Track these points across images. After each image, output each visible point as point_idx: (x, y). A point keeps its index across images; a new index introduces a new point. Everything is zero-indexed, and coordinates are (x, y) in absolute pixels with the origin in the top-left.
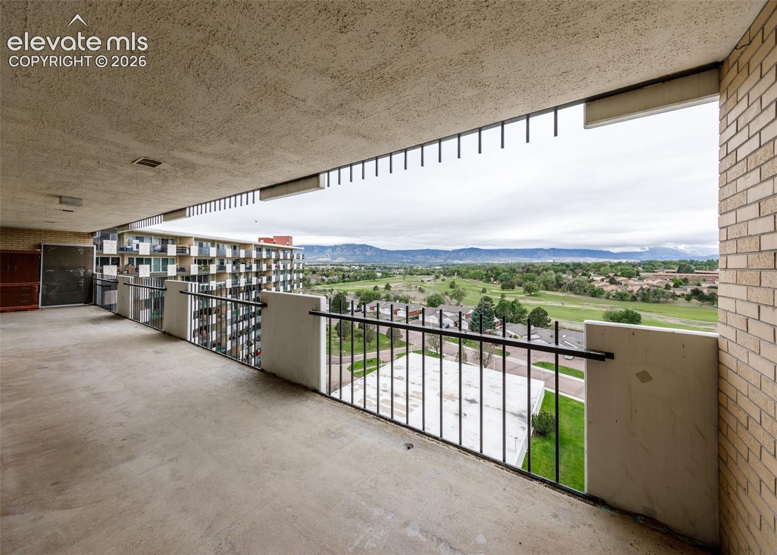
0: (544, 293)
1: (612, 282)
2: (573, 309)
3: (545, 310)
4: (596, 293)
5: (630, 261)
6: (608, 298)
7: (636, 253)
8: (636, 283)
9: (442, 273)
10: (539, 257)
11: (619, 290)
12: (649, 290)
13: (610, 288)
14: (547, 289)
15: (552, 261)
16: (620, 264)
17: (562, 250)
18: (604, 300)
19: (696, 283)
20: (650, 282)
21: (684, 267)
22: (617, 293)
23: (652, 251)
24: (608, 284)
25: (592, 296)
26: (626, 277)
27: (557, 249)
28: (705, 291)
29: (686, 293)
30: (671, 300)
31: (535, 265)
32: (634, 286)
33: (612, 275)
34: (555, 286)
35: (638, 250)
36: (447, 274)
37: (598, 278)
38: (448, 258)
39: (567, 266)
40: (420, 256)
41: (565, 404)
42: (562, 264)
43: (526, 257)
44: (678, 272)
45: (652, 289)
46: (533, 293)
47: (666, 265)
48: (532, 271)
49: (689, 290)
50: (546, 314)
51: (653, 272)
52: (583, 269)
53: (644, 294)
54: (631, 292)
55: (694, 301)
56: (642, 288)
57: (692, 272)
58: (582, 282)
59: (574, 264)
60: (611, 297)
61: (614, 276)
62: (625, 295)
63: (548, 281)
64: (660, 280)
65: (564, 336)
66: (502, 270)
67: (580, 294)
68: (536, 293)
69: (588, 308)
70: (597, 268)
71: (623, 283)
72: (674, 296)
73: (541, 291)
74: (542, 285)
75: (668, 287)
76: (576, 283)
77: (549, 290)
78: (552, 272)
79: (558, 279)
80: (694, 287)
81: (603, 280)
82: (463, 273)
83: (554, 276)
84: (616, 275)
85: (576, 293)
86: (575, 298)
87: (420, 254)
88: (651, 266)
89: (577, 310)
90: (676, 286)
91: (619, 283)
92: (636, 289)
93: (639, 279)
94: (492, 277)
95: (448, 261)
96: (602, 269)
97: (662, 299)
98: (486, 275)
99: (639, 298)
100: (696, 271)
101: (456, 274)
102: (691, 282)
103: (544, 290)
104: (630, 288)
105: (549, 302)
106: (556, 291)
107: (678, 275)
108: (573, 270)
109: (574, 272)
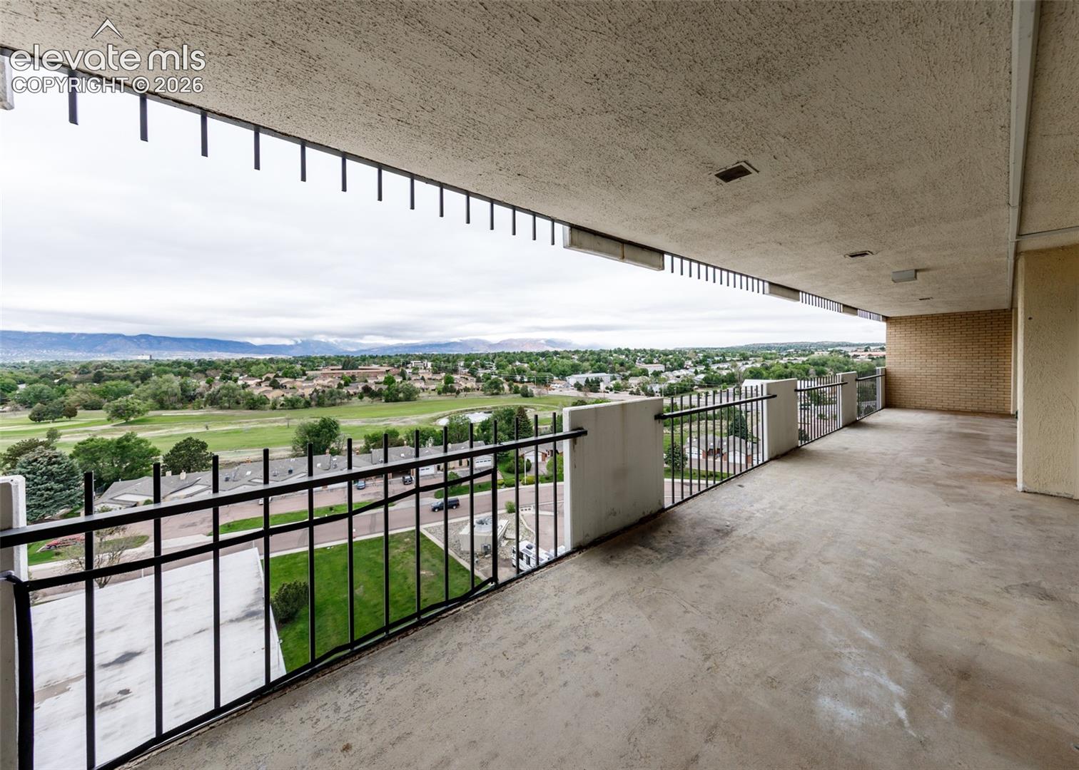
0: (160, 416)
1: (275, 385)
2: (228, 433)
3: (201, 440)
4: (255, 404)
5: (283, 357)
6: (274, 408)
7: (285, 346)
8: (304, 385)
10: (112, 351)
11: (289, 396)
12: (324, 391)
13: (274, 394)
14: (163, 406)
15: (147, 358)
16: (271, 360)
17: (165, 338)
18: (269, 412)
19: (364, 380)
20: (321, 382)
21: (348, 363)
22: (287, 400)
23: (305, 344)
24: (271, 389)
25: (251, 409)
26: (290, 377)
27: (155, 337)
28: (373, 387)
29: (357, 391)
30: (346, 400)
31: (115, 365)
32: (305, 388)
33: (271, 376)
34: (181, 401)
35: (288, 342)
37: (252, 382)
39: (189, 365)
42: (178, 363)
43: (75, 350)
44: (343, 369)
45: (327, 390)
46: (132, 419)
47: (327, 361)
49: (360, 389)
50: (204, 446)
51: (316, 370)
52: (227, 371)
53: (319, 397)
54: (303, 396)
55: (366, 399)
56: (316, 391)
57: (357, 368)
58: (234, 390)
59: (200, 362)
60: (278, 406)
61: (275, 377)
62: (297, 401)
63: (166, 393)
64: (330, 379)
65: (249, 473)
67: (229, 408)
68: (140, 418)
69: (252, 426)
70: (245, 367)
71: (288, 386)
72: (349, 396)
73: (151, 413)
74: (150, 401)
75: (340, 386)
76: (224, 392)
77: (167, 409)
78: (168, 376)
79: (184, 389)
80: (364, 384)
81: (259, 384)
83: (175, 384)
84: (277, 376)
85: (222, 408)
86: (222, 415)
88: (310, 363)
89: (236, 432)
90: (346, 384)
91: (283, 387)
92: (308, 392)
93: (307, 379)
96: (253, 368)
97: (338, 401)
99: (313, 403)
100: (360, 367)
102: (358, 379)
103: (157, 409)
104: (300, 391)
105: (177, 428)
106: (183, 408)
107: (345, 372)
108: (203, 371)
109: (207, 376)
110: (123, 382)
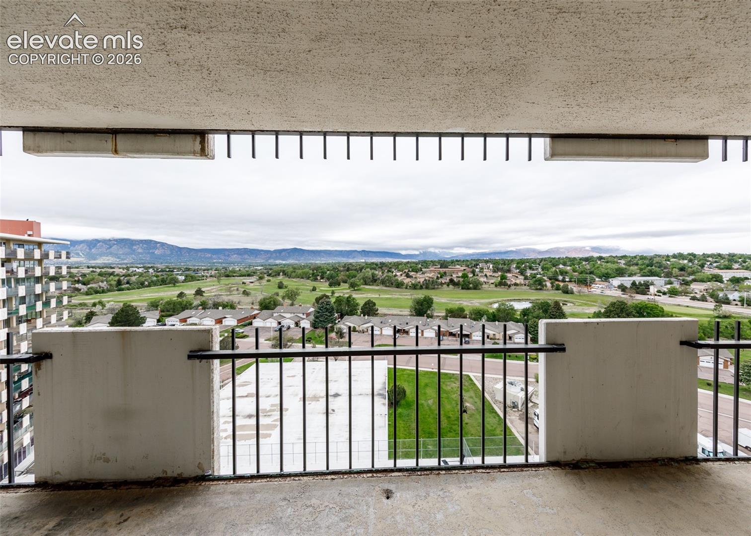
0: (364, 288)
1: (408, 276)
2: (387, 299)
3: (374, 301)
4: (399, 285)
5: (414, 260)
6: (406, 288)
7: (415, 255)
8: (421, 276)
9: (265, 274)
10: (354, 258)
11: (413, 282)
12: (429, 280)
13: (407, 281)
14: (366, 284)
15: (364, 261)
16: (408, 262)
17: (370, 252)
18: (404, 289)
19: (450, 275)
20: (428, 275)
21: (444, 264)
22: (412, 284)
23: (424, 254)
24: (406, 277)
25: (397, 288)
26: (415, 272)
27: (367, 251)
28: (455, 280)
29: (447, 281)
30: (440, 286)
31: (353, 264)
32: (421, 278)
33: (407, 271)
34: (372, 281)
35: (417, 253)
36: (273, 274)
37: (398, 274)
38: (270, 258)
39: (377, 264)
40: (235, 256)
41: (403, 374)
42: (373, 263)
43: (344, 257)
44: (440, 268)
45: (431, 279)
46: (356, 288)
47: (433, 263)
48: (352, 270)
49: (448, 281)
50: (375, 304)
51: (428, 268)
52: (388, 267)
53: (427, 284)
54: (419, 282)
55: (451, 286)
56: (425, 280)
57: (447, 268)
58: (391, 277)
59: (381, 263)
60: (408, 287)
61: (408, 271)
62: (417, 285)
63: (367, 277)
64: (433, 274)
65: (390, 321)
66: (327, 269)
67: (389, 286)
68: (358, 288)
69: (396, 297)
70: (397, 265)
71: (414, 276)
72: (442, 284)
73: (362, 286)
74: (362, 281)
75: (438, 278)
76: (387, 278)
77: (367, 285)
78: (369, 269)
79: (373, 275)
80: (450, 277)
81: (401, 275)
82: (290, 273)
83: (370, 273)
84: (409, 271)
85: (386, 286)
86: (385, 289)
87: (235, 254)
88: (425, 264)
89: (390, 299)
90: (441, 277)
91: (411, 277)
92: (422, 280)
93: (422, 273)
94: (318, 275)
95: (269, 261)
96: (400, 266)
97: (436, 287)
98: (313, 274)
99: (424, 287)
100: (449, 267)
101: (281, 274)
102: (447, 274)
103: (364, 285)
104: (418, 280)
105: (369, 295)
106: (373, 285)
107: (441, 269)
108: (381, 268)
109: (382, 270)
110: (354, 272)
